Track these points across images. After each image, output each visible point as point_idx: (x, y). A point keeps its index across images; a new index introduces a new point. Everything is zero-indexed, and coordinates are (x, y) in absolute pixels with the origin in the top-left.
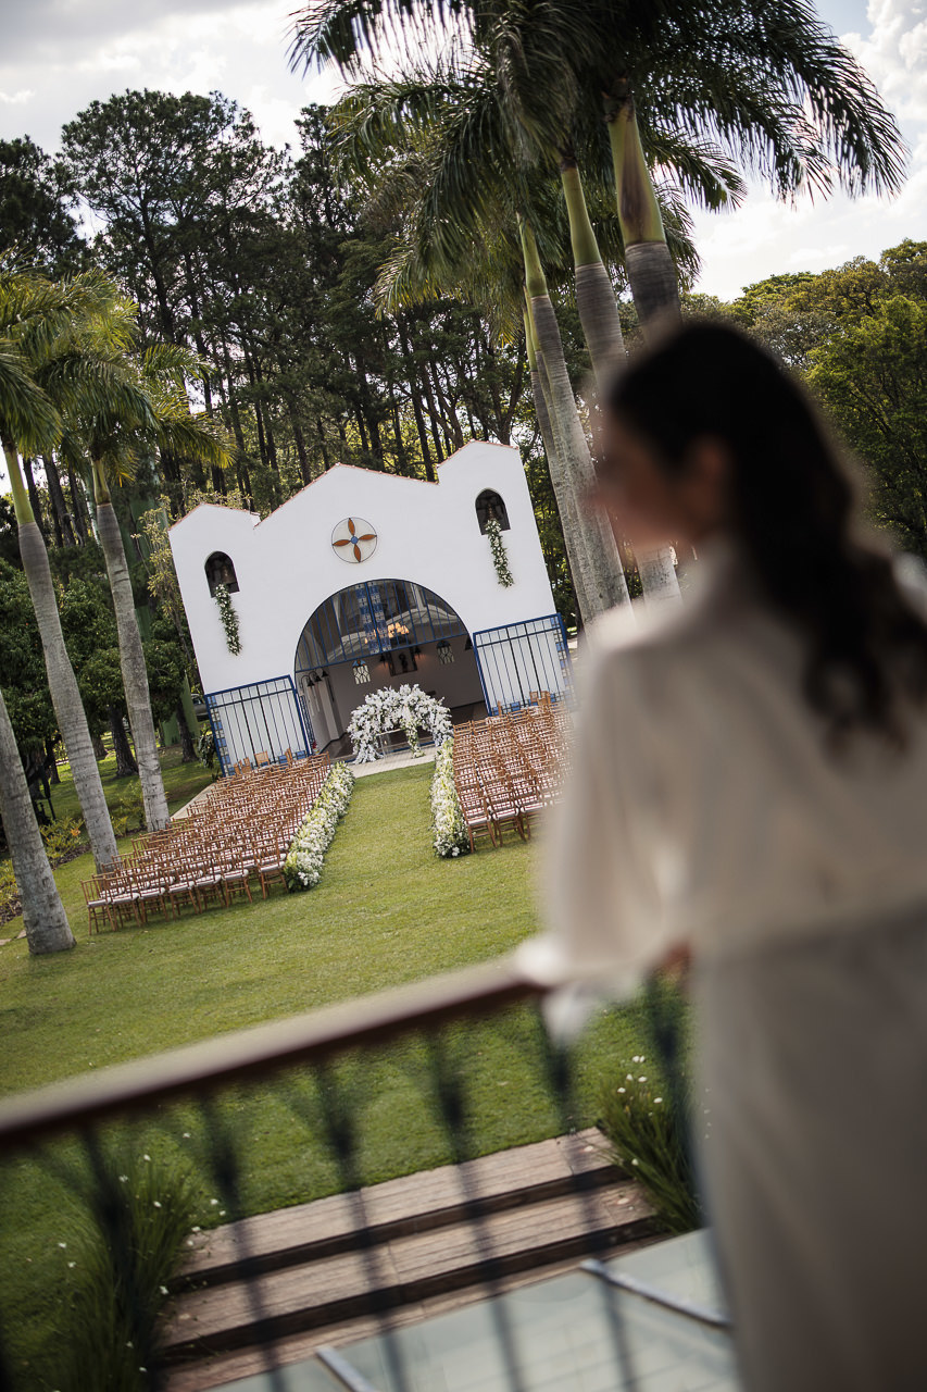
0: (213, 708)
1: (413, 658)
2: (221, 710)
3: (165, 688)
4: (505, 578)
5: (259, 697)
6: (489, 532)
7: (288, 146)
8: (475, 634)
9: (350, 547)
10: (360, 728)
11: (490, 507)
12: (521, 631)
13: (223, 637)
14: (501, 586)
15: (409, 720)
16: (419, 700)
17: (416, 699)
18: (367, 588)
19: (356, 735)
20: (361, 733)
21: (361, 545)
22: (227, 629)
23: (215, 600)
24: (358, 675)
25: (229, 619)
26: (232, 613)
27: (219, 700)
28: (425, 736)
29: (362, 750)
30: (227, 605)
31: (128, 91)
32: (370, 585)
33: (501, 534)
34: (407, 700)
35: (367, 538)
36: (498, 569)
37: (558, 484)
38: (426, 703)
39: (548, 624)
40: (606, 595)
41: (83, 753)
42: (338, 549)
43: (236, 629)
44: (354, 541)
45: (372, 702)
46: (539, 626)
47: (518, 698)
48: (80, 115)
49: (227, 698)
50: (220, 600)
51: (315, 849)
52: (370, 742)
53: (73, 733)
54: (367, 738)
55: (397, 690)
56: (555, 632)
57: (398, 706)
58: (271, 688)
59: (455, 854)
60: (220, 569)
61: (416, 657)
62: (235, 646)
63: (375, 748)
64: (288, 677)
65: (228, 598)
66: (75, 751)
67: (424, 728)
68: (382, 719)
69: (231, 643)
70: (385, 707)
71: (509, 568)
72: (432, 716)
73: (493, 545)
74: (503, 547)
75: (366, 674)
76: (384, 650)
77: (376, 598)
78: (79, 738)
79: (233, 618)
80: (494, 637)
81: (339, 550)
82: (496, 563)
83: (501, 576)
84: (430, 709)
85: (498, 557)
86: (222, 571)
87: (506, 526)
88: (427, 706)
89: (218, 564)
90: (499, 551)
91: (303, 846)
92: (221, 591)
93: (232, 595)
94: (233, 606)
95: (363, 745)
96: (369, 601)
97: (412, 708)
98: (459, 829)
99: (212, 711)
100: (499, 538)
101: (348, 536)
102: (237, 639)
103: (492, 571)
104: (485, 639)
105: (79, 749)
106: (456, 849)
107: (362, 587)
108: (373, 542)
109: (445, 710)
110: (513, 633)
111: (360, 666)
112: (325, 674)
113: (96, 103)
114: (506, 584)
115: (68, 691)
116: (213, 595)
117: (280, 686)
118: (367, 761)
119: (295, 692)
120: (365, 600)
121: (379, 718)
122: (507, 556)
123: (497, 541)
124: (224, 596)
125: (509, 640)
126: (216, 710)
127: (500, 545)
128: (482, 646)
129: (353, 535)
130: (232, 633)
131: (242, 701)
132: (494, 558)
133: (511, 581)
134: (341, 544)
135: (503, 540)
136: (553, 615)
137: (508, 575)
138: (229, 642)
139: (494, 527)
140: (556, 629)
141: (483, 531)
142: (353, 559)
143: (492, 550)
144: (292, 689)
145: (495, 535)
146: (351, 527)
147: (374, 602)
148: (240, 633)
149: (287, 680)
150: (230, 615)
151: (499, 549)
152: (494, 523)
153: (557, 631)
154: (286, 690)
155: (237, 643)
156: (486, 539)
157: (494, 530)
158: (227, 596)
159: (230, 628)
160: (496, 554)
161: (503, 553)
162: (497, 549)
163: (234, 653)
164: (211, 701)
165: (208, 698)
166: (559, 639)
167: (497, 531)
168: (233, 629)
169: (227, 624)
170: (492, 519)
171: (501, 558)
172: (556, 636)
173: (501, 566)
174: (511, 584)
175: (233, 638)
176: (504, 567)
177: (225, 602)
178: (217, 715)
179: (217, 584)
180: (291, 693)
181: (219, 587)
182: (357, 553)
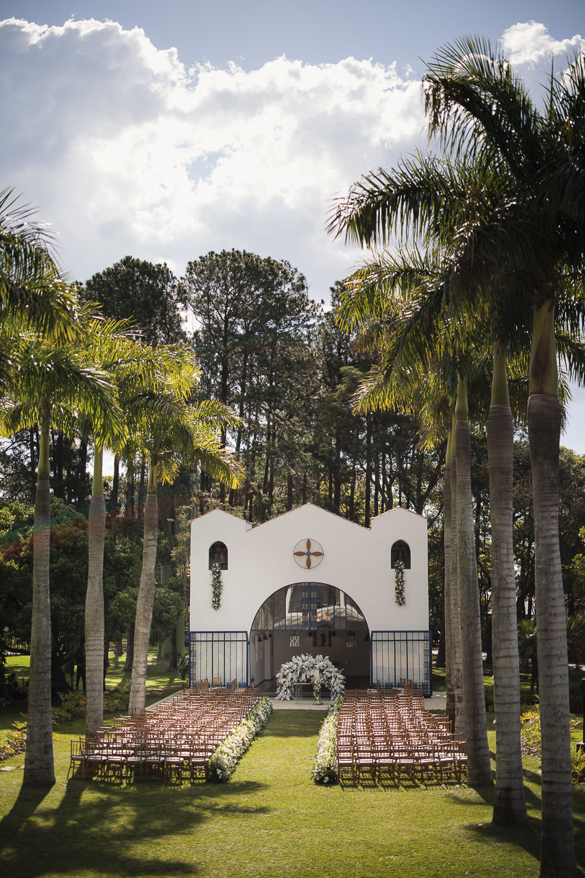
0: (193, 641)
1: (330, 638)
2: (198, 644)
3: (166, 621)
4: (400, 599)
5: (225, 641)
6: (396, 568)
7: (323, 302)
8: (373, 632)
9: (305, 558)
10: (285, 677)
11: (401, 553)
12: (403, 636)
13: (210, 597)
14: (397, 605)
15: (317, 678)
16: (327, 667)
17: (326, 666)
18: (310, 587)
19: (281, 681)
20: (284, 680)
21: (312, 558)
22: (214, 592)
23: (211, 572)
24: (292, 641)
25: (217, 586)
26: (220, 583)
27: (198, 637)
28: (325, 692)
29: (282, 691)
30: (218, 577)
31: (233, 249)
33: (404, 570)
34: (319, 665)
35: (318, 554)
36: (397, 593)
37: (448, 547)
38: (331, 670)
39: (422, 636)
40: (465, 628)
41: (96, 652)
42: (296, 556)
43: (220, 594)
44: (309, 554)
45: (296, 661)
46: (416, 636)
47: (392, 681)
48: (201, 257)
49: (203, 637)
50: (214, 573)
51: (233, 755)
52: (289, 687)
53: (93, 638)
54: (288, 684)
55: (314, 657)
56: (425, 642)
57: (312, 668)
58: (233, 637)
59: (325, 781)
60: (218, 553)
61: (332, 638)
62: (216, 604)
63: (291, 692)
64: (246, 632)
65: (219, 573)
66: (92, 650)
67: (326, 686)
68: (300, 674)
69: (215, 602)
70: (304, 667)
71: (405, 594)
72: (333, 679)
73: (397, 577)
74: (404, 579)
75: (297, 641)
76: (312, 629)
77: (314, 594)
78: (96, 642)
79: (219, 586)
80: (385, 637)
82: (396, 589)
83: (398, 598)
84: (333, 674)
85: (398, 585)
86: (219, 554)
87: (408, 567)
88: (331, 672)
89: (218, 549)
90: (400, 583)
91: (225, 751)
92: (216, 567)
93: (222, 571)
94: (222, 579)
95: (284, 688)
97: (321, 671)
98: (332, 765)
99: (192, 643)
100: (402, 573)
101: (305, 550)
102: (219, 600)
103: (392, 594)
104: (379, 636)
105: (94, 650)
106: (327, 778)
107: (307, 584)
108: (320, 557)
109: (342, 677)
110: (398, 636)
111: (295, 635)
112: (270, 636)
113: (213, 253)
114: (400, 604)
115: (97, 610)
116: (210, 569)
117: (240, 637)
118: (285, 699)
119: (248, 643)
120: (307, 594)
121: (298, 672)
122: (405, 586)
123: (400, 574)
124: (217, 571)
125: (395, 641)
126: (195, 643)
127: (402, 578)
128: (376, 641)
129: (309, 550)
130: (217, 595)
131: (213, 641)
132: (396, 585)
133: (404, 602)
134: (299, 554)
135: (404, 575)
136: (426, 632)
137: (403, 598)
138: (213, 601)
139: (400, 565)
140: (427, 640)
141: (393, 567)
142: (305, 566)
143: (395, 580)
144: (247, 641)
145: (400, 571)
146: (309, 544)
147: (312, 596)
148: (222, 597)
149: (244, 634)
150: (218, 584)
151: (401, 580)
152: (401, 563)
153: (427, 642)
154: (242, 641)
155: (218, 603)
156: (393, 572)
157: (400, 567)
158: (219, 571)
159: (216, 592)
160: (398, 583)
161: (402, 583)
162: (399, 580)
163: (215, 609)
164: (193, 636)
165: (191, 634)
166: (427, 647)
167: (402, 569)
168: (218, 593)
169: (215, 590)
170: (400, 560)
171: (401, 587)
172: (426, 645)
173: (399, 592)
174: (403, 605)
175: (216, 599)
176: (402, 593)
177: (217, 575)
178: (195, 646)
179: (215, 562)
180: (245, 643)
181: (215, 564)
182: (309, 563)
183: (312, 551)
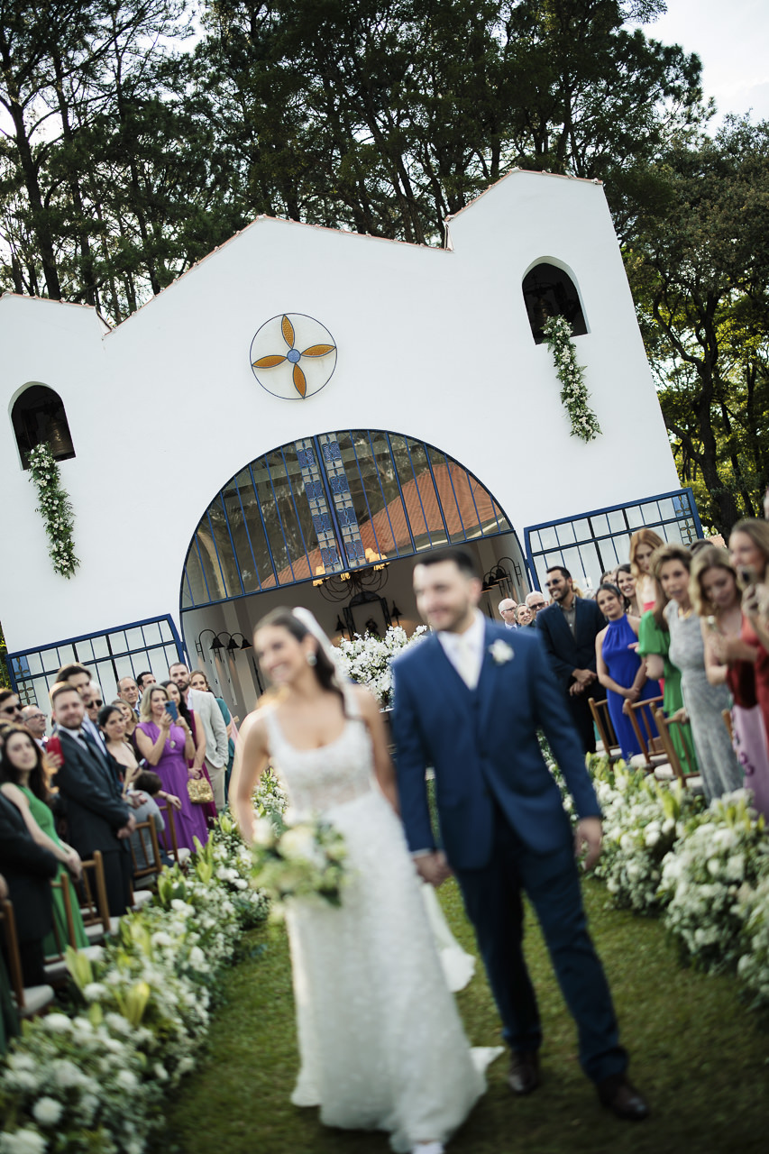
0: (23, 680)
2: (39, 683)
4: (584, 426)
5: (112, 657)
6: (550, 336)
8: (528, 531)
9: (285, 372)
11: (551, 295)
13: (43, 544)
14: (577, 440)
18: (317, 447)
21: (307, 366)
22: (50, 527)
23: (29, 474)
25: (54, 506)
26: (61, 498)
27: (34, 664)
30: (52, 482)
32: (323, 441)
33: (572, 340)
35: (318, 351)
36: (570, 407)
39: (668, 508)
42: (261, 373)
43: (68, 529)
46: (651, 513)
49: (49, 661)
50: (39, 471)
56: (682, 523)
58: (135, 639)
62: (65, 559)
64: (168, 618)
65: (52, 469)
69: (57, 554)
70: (356, 671)
71: (592, 404)
73: (558, 361)
74: (579, 362)
76: (353, 564)
77: (336, 467)
79: (61, 507)
80: (566, 534)
81: (265, 375)
82: (565, 396)
83: (576, 420)
85: (568, 383)
87: (580, 328)
89: (35, 406)
90: (569, 374)
92: (39, 456)
93: (61, 465)
94: (64, 485)
96: (323, 472)
99: (21, 685)
100: (571, 347)
101: (283, 350)
102: (69, 547)
103: (559, 413)
104: (547, 539)
107: (309, 445)
108: (328, 360)
110: (600, 524)
114: (587, 435)
116: (26, 465)
117: (153, 634)
119: (181, 648)
120: (315, 470)
122: (585, 382)
123: (566, 351)
124: (46, 464)
125: (595, 540)
126: (29, 684)
127: (572, 361)
128: (543, 553)
130: (61, 534)
132: (559, 387)
133: (595, 427)
135: (577, 352)
136: (676, 493)
137: (590, 417)
138: (54, 553)
139: (560, 328)
140: (684, 518)
141: (539, 337)
143: (556, 371)
144: (176, 640)
145: (561, 344)
147: (331, 475)
148: (75, 537)
149: (164, 624)
150: (56, 502)
151: (571, 368)
152: (559, 323)
153: (687, 523)
154: (163, 644)
155: (70, 555)
156: (545, 351)
157: (560, 334)
158: (52, 465)
159: (56, 526)
160: (565, 378)
161: (578, 376)
162: (567, 368)
163: (63, 573)
164: (20, 667)
165: (14, 661)
166: (690, 537)
167: (565, 337)
168: (62, 528)
169: (50, 519)
170: (554, 315)
171: (575, 386)
172: (685, 533)
173: (575, 401)
174: (596, 434)
175: (62, 545)
176: (582, 402)
177: (48, 477)
178: (31, 693)
179: (33, 446)
180: (172, 649)
181: (36, 451)
182: (300, 382)
183: (302, 344)
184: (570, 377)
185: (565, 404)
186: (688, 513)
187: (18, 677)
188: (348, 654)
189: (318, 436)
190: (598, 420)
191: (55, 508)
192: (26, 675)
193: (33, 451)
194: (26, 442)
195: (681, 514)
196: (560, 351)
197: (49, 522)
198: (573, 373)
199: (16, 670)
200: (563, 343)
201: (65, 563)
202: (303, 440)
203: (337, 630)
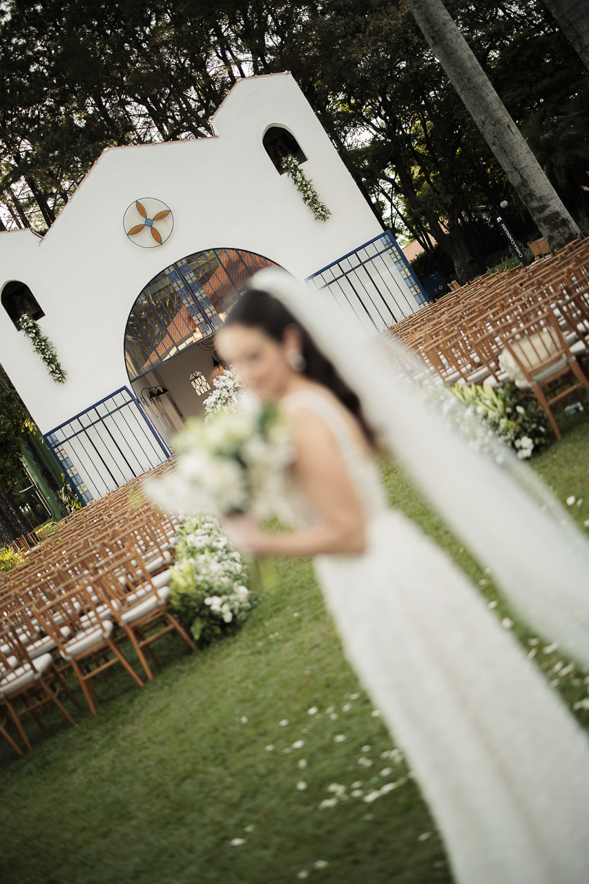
0: (56, 446)
2: (65, 445)
4: (321, 213)
5: (101, 419)
6: (287, 169)
9: (147, 233)
11: (281, 144)
12: (354, 261)
13: (43, 369)
14: (320, 222)
18: (177, 269)
21: (158, 226)
22: (44, 358)
23: (23, 332)
24: (198, 387)
25: (42, 346)
26: (45, 341)
27: (59, 436)
30: (37, 333)
32: (180, 265)
33: (300, 167)
35: (162, 216)
36: (310, 205)
39: (380, 245)
42: (133, 238)
43: (54, 356)
44: (149, 224)
46: (371, 250)
49: (68, 431)
50: (28, 330)
56: (390, 251)
58: (110, 405)
60: (17, 298)
62: (58, 373)
64: (125, 388)
65: (35, 326)
69: (53, 372)
71: (322, 200)
73: (296, 181)
74: (307, 179)
75: (204, 383)
77: (191, 277)
79: (46, 345)
80: (328, 276)
81: (136, 238)
82: (305, 199)
83: (315, 211)
85: (305, 192)
86: (21, 300)
87: (303, 159)
90: (304, 186)
92: (26, 321)
93: (38, 322)
94: (43, 334)
96: (185, 282)
99: (56, 450)
100: (300, 171)
101: (141, 221)
102: (58, 366)
103: (305, 211)
107: (172, 269)
108: (169, 219)
110: (345, 265)
111: (196, 378)
114: (324, 218)
116: (19, 328)
117: (119, 399)
119: (137, 403)
120: (180, 282)
122: (314, 188)
123: (298, 174)
124: (31, 324)
125: (345, 274)
126: (60, 447)
127: (303, 179)
129: (145, 217)
130: (51, 360)
131: (84, 429)
132: (301, 195)
133: (327, 212)
134: (136, 231)
135: (304, 173)
136: (382, 235)
137: (322, 207)
138: (51, 372)
139: (291, 162)
140: (390, 247)
141: (281, 170)
142: (154, 243)
143: (296, 187)
144: (133, 399)
145: (294, 171)
146: (141, 210)
147: (190, 282)
148: (59, 360)
149: (124, 392)
150: (43, 344)
151: (304, 183)
152: (290, 159)
153: (392, 250)
154: (127, 403)
155: (60, 370)
156: (286, 178)
157: (292, 166)
158: (34, 324)
159: (47, 357)
160: (303, 190)
161: (309, 186)
162: (302, 184)
163: (60, 381)
164: (52, 440)
165: (48, 437)
166: (396, 257)
167: (296, 166)
168: (51, 357)
169: (43, 354)
170: (286, 155)
171: (309, 192)
172: (393, 256)
173: (312, 200)
174: (328, 215)
175: (54, 367)
176: (316, 200)
177: (34, 331)
178: (63, 452)
179: (20, 317)
180: (132, 404)
181: (23, 319)
182: (157, 236)
183: (151, 216)
184: (305, 188)
185: (307, 204)
186: (391, 244)
187: (53, 446)
188: (230, 377)
189: (176, 263)
190: (328, 207)
191: (43, 347)
192: (57, 443)
193: (21, 320)
194: (14, 316)
195: (388, 246)
196: (295, 175)
197: (43, 356)
198: (306, 185)
199: (51, 442)
200: (296, 171)
201: (59, 376)
202: (168, 268)
203: (215, 366)
